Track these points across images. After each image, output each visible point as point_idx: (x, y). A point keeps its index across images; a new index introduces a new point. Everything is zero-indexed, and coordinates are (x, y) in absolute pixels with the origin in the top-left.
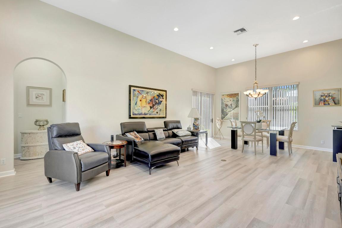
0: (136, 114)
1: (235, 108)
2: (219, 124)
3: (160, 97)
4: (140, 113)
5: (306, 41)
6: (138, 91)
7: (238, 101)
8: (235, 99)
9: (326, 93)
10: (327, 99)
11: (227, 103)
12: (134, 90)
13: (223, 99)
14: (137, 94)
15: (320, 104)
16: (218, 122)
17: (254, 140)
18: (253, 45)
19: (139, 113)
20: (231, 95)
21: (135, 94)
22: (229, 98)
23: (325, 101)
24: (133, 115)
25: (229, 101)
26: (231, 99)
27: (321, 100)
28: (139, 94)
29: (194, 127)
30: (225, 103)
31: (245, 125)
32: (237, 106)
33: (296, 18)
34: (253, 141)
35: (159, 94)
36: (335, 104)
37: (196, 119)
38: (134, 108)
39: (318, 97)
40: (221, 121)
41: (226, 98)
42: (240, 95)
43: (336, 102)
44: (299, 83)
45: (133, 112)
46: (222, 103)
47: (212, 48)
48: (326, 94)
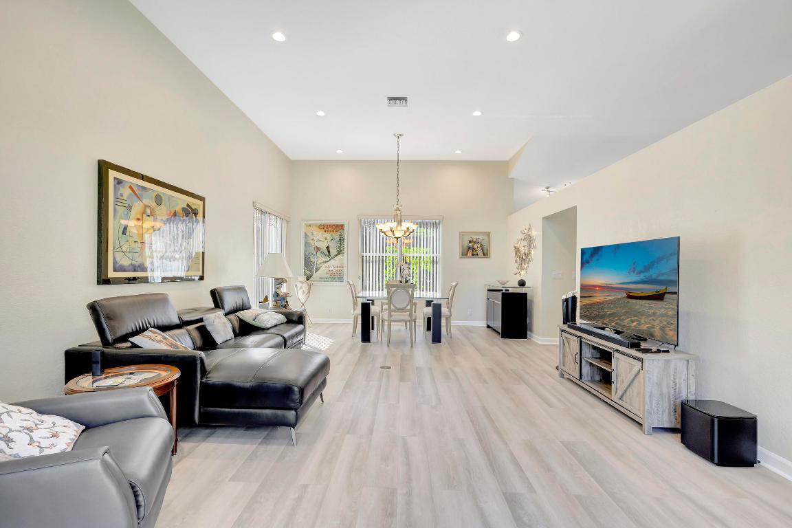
0: (123, 269)
1: (336, 255)
2: (304, 292)
3: (191, 215)
4: (137, 264)
5: (458, 152)
6: (131, 188)
7: (341, 240)
8: (336, 236)
9: (475, 237)
10: (475, 247)
11: (319, 244)
12: (119, 182)
13: (309, 234)
14: (129, 197)
15: (467, 254)
16: (301, 288)
17: (409, 319)
18: (394, 135)
19: (133, 263)
20: (326, 228)
21: (122, 195)
22: (322, 231)
23: (473, 249)
24: (115, 270)
25: (323, 239)
26: (328, 235)
27: (469, 248)
28: (135, 198)
29: (276, 301)
30: (312, 243)
31: (394, 291)
32: (339, 252)
33: (477, 113)
34: (408, 321)
35: (188, 205)
36: (484, 255)
37: (280, 282)
38: (118, 246)
39: (466, 244)
40: (308, 285)
41: (315, 233)
42: (346, 227)
43: (485, 252)
44: (443, 218)
45: (114, 259)
46: (307, 244)
47: (321, 113)
48: (475, 240)
